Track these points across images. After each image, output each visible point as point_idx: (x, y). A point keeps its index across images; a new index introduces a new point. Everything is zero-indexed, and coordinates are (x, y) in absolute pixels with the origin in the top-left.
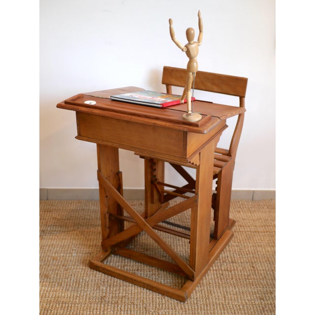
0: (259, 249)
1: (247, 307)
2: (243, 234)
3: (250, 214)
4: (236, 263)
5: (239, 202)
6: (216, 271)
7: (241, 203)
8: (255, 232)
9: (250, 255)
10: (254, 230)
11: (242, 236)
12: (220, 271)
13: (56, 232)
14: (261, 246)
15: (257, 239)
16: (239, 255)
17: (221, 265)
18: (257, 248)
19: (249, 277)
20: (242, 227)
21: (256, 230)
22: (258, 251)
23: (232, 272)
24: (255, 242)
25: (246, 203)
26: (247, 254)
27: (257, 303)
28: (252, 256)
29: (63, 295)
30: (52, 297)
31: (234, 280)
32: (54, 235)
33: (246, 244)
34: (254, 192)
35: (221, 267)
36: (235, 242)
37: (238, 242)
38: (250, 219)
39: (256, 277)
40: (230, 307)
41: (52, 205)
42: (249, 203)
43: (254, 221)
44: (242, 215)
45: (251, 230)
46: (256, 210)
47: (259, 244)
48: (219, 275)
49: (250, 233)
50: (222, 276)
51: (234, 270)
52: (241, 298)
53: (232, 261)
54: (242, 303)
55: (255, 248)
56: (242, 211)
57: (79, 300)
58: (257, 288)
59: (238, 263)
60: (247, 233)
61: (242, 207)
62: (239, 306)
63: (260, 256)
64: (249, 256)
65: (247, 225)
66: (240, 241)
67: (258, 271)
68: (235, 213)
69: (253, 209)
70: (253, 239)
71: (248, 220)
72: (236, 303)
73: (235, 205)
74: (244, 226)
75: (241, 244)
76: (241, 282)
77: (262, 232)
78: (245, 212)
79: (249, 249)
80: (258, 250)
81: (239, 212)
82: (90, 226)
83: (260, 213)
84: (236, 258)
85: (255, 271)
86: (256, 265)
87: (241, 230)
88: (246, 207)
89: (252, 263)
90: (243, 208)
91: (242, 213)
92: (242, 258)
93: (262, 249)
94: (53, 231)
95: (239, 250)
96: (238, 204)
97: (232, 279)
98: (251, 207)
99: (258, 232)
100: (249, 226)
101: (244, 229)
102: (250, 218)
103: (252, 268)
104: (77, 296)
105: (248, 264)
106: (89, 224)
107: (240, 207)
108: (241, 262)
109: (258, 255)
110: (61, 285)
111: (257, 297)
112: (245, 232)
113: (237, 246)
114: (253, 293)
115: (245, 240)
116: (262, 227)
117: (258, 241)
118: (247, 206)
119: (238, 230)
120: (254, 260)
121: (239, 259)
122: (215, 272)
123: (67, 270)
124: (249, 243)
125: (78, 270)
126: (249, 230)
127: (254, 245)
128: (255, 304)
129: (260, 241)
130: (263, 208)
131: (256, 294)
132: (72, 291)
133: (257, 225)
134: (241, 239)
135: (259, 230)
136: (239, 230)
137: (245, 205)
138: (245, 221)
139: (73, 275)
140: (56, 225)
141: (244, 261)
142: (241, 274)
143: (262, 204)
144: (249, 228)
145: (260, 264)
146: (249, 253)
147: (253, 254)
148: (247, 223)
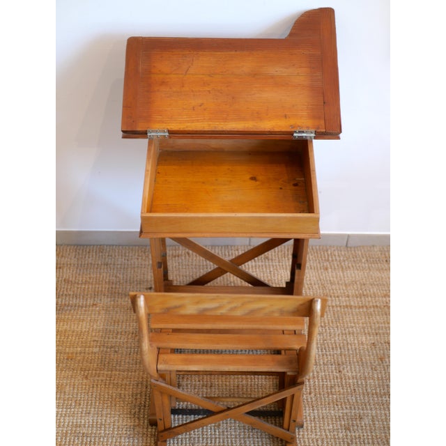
0: (350, 339)
1: (327, 442)
3: (342, 274)
5: (327, 251)
7: (329, 253)
8: (347, 306)
9: (337, 350)
10: (344, 304)
13: (69, 308)
14: (353, 334)
15: (348, 319)
16: (322, 351)
18: (348, 336)
19: (333, 390)
21: (348, 304)
22: (348, 344)
23: (311, 380)
24: (346, 325)
25: (336, 253)
26: (333, 349)
27: (341, 435)
29: (83, 421)
30: (68, 426)
31: (313, 395)
32: (68, 312)
33: (332, 331)
37: (322, 326)
38: (340, 282)
39: (342, 390)
40: (304, 442)
41: (62, 256)
42: (341, 251)
43: (346, 285)
44: (330, 274)
45: (342, 304)
46: (350, 265)
47: (351, 329)
49: (339, 308)
51: (314, 377)
52: (320, 427)
54: (321, 435)
55: (344, 337)
56: (331, 268)
57: (105, 431)
58: (343, 409)
59: (320, 365)
60: (336, 309)
61: (330, 259)
62: (317, 441)
63: (351, 352)
64: (335, 352)
65: (336, 295)
66: (325, 323)
67: (345, 379)
68: (320, 272)
69: (346, 263)
70: (343, 319)
71: (338, 283)
72: (313, 436)
73: (321, 257)
75: (326, 330)
76: (321, 399)
77: (355, 307)
78: (335, 268)
80: (349, 341)
81: (327, 269)
82: (117, 294)
83: (356, 272)
85: (341, 379)
86: (343, 369)
88: (336, 260)
89: (339, 364)
90: (333, 261)
91: (330, 270)
92: (325, 356)
93: (354, 340)
94: (65, 305)
95: (322, 341)
96: (326, 254)
97: (310, 394)
98: (344, 261)
99: (351, 307)
100: (338, 297)
102: (341, 280)
103: (338, 374)
104: (101, 424)
105: (334, 366)
106: (115, 293)
107: (328, 260)
108: (324, 363)
110: (80, 404)
111: (341, 426)
112: (333, 307)
114: (336, 419)
116: (357, 297)
117: (349, 325)
118: (338, 259)
123: (86, 378)
124: (337, 327)
125: (101, 378)
126: (338, 303)
128: (339, 438)
129: (353, 325)
130: (361, 261)
131: (340, 421)
132: (94, 414)
133: (350, 294)
135: (352, 303)
137: (335, 256)
138: (334, 287)
139: (95, 386)
140: (70, 295)
141: (327, 361)
142: (323, 385)
143: (360, 253)
144: (339, 301)
145: (349, 367)
146: (336, 347)
147: (340, 348)
148: (336, 290)
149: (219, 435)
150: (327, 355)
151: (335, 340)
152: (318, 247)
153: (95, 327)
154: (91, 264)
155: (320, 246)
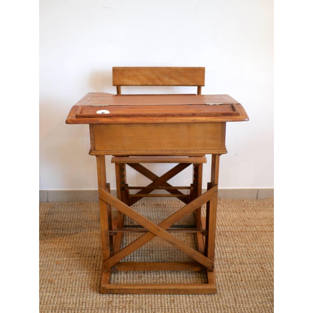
1: (259, 310)
2: (250, 234)
3: (255, 214)
4: (244, 264)
5: (243, 201)
6: (225, 272)
7: (245, 202)
8: (262, 231)
10: (260, 230)
11: (248, 236)
12: (229, 273)
13: (57, 236)
14: (269, 246)
15: (264, 238)
16: (247, 256)
17: (229, 267)
18: (265, 248)
19: (259, 278)
20: (249, 227)
21: (263, 230)
22: (266, 252)
23: (241, 273)
24: (263, 242)
25: (250, 202)
26: (255, 255)
27: (269, 305)
28: (260, 256)
29: (69, 300)
30: (57, 303)
31: (244, 282)
32: (56, 238)
33: (253, 245)
34: (258, 190)
35: (229, 269)
36: (242, 242)
37: (245, 243)
38: (255, 218)
39: (265, 279)
40: (241, 310)
41: (53, 208)
42: (253, 201)
43: (259, 220)
44: (247, 214)
45: (258, 230)
46: (261, 209)
47: (267, 244)
48: (228, 278)
49: (256, 232)
50: (231, 279)
51: (243, 271)
52: (252, 301)
53: (240, 262)
54: (253, 306)
55: (262, 248)
56: (248, 211)
57: (85, 306)
58: (268, 289)
59: (247, 264)
60: (254, 233)
61: (246, 206)
62: (251, 309)
63: (268, 256)
64: (257, 256)
65: (253, 225)
66: (247, 241)
67: (267, 272)
68: (239, 213)
69: (258, 208)
70: (260, 238)
71: (254, 219)
72: (247, 306)
73: (240, 205)
74: (250, 226)
75: (248, 245)
76: (250, 284)
77: (268, 232)
78: (250, 211)
79: (257, 249)
80: (266, 250)
81: (244, 211)
82: (93, 228)
83: (266, 212)
84: (244, 259)
85: (264, 272)
86: (265, 266)
87: (247, 230)
88: (250, 206)
89: (261, 264)
90: (248, 207)
91: (247, 212)
93: (270, 249)
94: (54, 234)
95: (246, 251)
96: (243, 203)
97: (242, 281)
98: (256, 207)
99: (265, 232)
100: (255, 226)
101: (251, 228)
103: (261, 269)
104: (83, 302)
105: (257, 265)
106: (91, 226)
107: (245, 206)
108: (249, 263)
109: (267, 255)
110: (66, 290)
111: (268, 300)
112: (252, 232)
113: (244, 247)
114: (263, 296)
115: (252, 240)
116: (269, 226)
117: (265, 241)
118: (252, 206)
119: (244, 230)
120: (262, 260)
121: (247, 260)
122: (223, 274)
123: (71, 275)
124: (257, 243)
125: (82, 274)
126: (255, 230)
127: (262, 245)
128: (267, 307)
129: (267, 241)
130: (268, 207)
131: (267, 297)
132: (77, 296)
133: (263, 224)
134: (248, 239)
135: (266, 229)
136: (246, 229)
137: (249, 204)
138: (251, 221)
139: (78, 280)
140: (58, 228)
141: (252, 262)
142: (251, 276)
143: (267, 202)
144: (256, 228)
145: (269, 265)
146: (257, 254)
147: (261, 254)
148: (253, 222)
149: (174, 307)
150: (251, 259)
151: (256, 250)
152: (236, 200)
153: (77, 245)
154: (74, 212)
155: (238, 199)
